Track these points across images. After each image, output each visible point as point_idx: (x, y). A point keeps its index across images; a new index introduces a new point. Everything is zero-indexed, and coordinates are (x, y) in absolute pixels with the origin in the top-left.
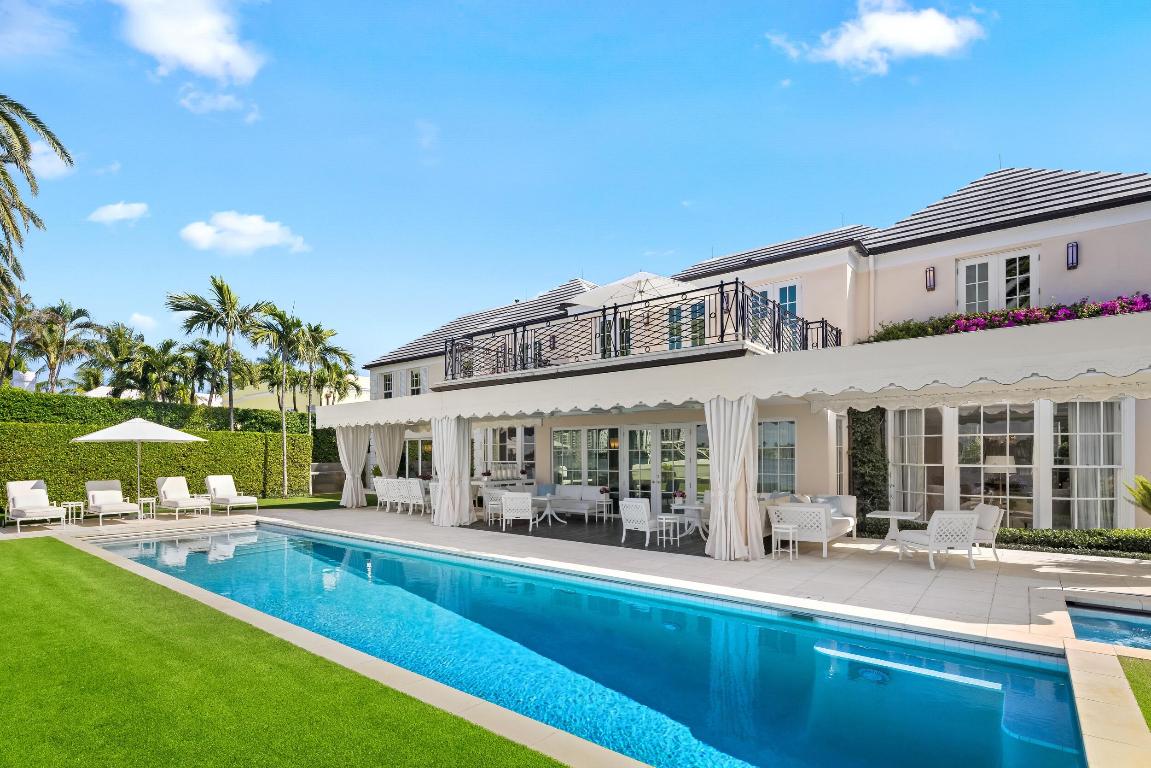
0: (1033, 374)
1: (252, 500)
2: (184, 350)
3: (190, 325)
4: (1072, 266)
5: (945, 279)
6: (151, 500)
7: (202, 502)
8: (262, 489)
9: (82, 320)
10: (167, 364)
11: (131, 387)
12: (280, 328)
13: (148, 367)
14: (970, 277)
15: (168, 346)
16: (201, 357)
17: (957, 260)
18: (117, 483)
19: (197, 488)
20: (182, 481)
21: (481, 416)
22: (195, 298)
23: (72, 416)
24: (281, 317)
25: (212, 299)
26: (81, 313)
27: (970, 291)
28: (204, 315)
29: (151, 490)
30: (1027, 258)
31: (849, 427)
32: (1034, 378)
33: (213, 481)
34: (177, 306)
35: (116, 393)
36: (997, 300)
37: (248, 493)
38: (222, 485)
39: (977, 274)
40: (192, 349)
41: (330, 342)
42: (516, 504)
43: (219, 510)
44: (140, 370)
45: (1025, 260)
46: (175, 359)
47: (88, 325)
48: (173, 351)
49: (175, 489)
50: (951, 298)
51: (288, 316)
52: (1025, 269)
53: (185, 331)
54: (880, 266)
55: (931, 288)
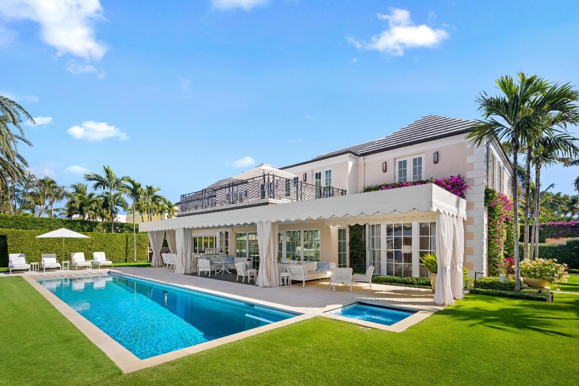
0: (377, 212)
1: (110, 263)
2: (98, 197)
3: (96, 186)
4: (436, 162)
5: (390, 167)
6: (68, 262)
7: (89, 263)
8: (125, 258)
10: (91, 203)
11: (76, 213)
12: (133, 187)
13: (82, 205)
14: (400, 167)
16: (106, 200)
17: (395, 159)
18: (54, 255)
19: (89, 257)
20: (82, 254)
21: (205, 227)
22: (97, 176)
23: (45, 227)
24: (132, 182)
25: (104, 176)
27: (400, 172)
28: (101, 183)
29: (69, 258)
30: (421, 158)
31: (350, 232)
32: (378, 213)
33: (96, 254)
34: (89, 179)
35: (70, 216)
36: (410, 177)
37: (110, 260)
38: (100, 257)
39: (403, 164)
40: (101, 196)
41: (157, 193)
42: (204, 265)
43: (95, 266)
44: (78, 206)
45: (420, 159)
46: (94, 201)
49: (79, 258)
50: (392, 175)
51: (136, 182)
52: (420, 163)
53: (94, 189)
54: (366, 161)
55: (385, 171)
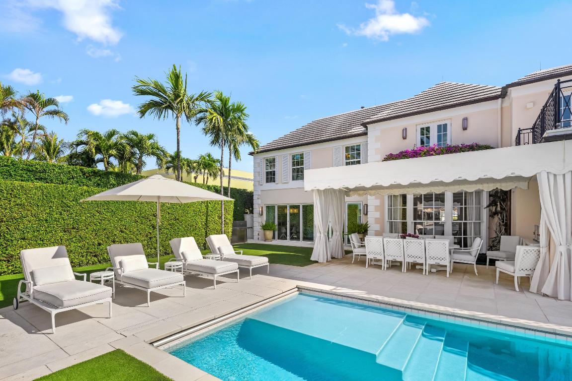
9: (51, 108)
15: (111, 134)
26: (51, 102)
47: (56, 113)
48: (114, 139)
